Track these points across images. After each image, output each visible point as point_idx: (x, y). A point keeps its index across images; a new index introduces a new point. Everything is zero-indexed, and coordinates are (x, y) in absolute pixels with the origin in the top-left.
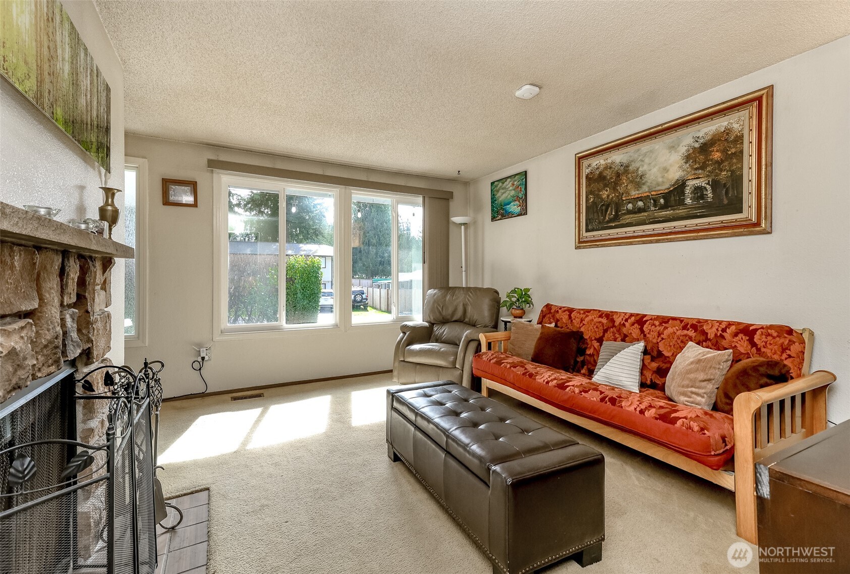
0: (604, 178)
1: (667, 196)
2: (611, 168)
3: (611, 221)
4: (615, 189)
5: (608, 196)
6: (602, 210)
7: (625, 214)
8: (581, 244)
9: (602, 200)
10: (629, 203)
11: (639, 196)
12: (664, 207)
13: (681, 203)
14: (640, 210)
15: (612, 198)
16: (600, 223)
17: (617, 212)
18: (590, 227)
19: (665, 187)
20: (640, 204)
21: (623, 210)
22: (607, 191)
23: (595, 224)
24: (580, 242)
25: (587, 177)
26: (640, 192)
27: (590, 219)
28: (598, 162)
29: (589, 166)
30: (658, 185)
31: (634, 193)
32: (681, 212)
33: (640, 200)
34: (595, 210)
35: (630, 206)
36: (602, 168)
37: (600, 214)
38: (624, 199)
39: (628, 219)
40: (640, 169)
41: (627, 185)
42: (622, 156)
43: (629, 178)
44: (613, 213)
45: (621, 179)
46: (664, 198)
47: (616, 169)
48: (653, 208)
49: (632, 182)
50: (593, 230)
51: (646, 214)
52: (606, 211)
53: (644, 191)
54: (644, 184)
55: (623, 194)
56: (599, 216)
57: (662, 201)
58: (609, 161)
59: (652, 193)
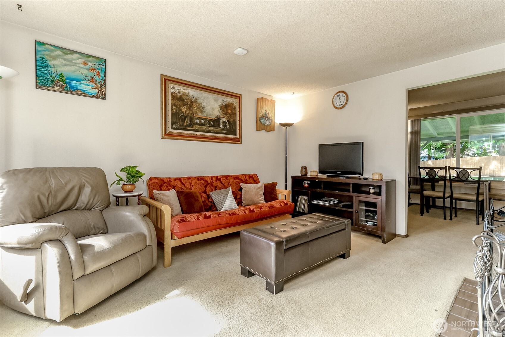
0: (183, 100)
1: (214, 121)
2: (187, 96)
3: (187, 126)
4: (189, 109)
5: (186, 111)
6: (182, 118)
7: (195, 124)
8: (166, 136)
9: (182, 112)
10: (198, 119)
11: (202, 117)
12: (213, 126)
13: (219, 126)
14: (203, 125)
15: (188, 113)
16: (180, 125)
17: (191, 122)
18: (174, 126)
19: (213, 117)
20: (203, 121)
21: (194, 122)
22: (185, 108)
23: (177, 125)
24: (166, 135)
25: (172, 93)
26: (203, 115)
27: (174, 122)
28: (179, 88)
29: (173, 88)
30: (210, 115)
31: (200, 115)
32: (219, 130)
33: (203, 120)
34: (178, 117)
35: (198, 121)
36: (182, 93)
37: (181, 120)
38: (195, 116)
39: (197, 127)
40: (203, 104)
41: (196, 109)
42: (194, 92)
43: (197, 106)
44: (189, 122)
45: (193, 105)
46: (212, 122)
47: (190, 98)
48: (208, 125)
49: (198, 108)
50: (176, 129)
51: (205, 127)
52: (185, 120)
53: (204, 115)
54: (204, 112)
55: (194, 113)
56: (180, 121)
57: (212, 123)
58: (186, 91)
59: (208, 118)
